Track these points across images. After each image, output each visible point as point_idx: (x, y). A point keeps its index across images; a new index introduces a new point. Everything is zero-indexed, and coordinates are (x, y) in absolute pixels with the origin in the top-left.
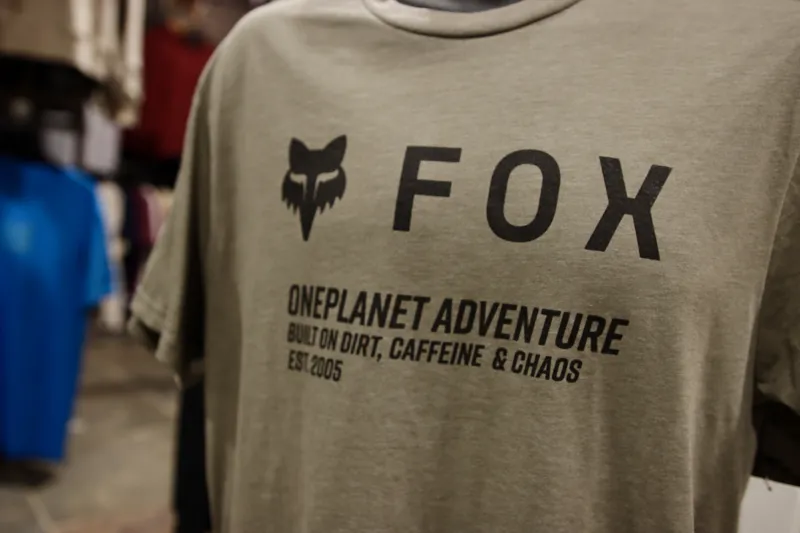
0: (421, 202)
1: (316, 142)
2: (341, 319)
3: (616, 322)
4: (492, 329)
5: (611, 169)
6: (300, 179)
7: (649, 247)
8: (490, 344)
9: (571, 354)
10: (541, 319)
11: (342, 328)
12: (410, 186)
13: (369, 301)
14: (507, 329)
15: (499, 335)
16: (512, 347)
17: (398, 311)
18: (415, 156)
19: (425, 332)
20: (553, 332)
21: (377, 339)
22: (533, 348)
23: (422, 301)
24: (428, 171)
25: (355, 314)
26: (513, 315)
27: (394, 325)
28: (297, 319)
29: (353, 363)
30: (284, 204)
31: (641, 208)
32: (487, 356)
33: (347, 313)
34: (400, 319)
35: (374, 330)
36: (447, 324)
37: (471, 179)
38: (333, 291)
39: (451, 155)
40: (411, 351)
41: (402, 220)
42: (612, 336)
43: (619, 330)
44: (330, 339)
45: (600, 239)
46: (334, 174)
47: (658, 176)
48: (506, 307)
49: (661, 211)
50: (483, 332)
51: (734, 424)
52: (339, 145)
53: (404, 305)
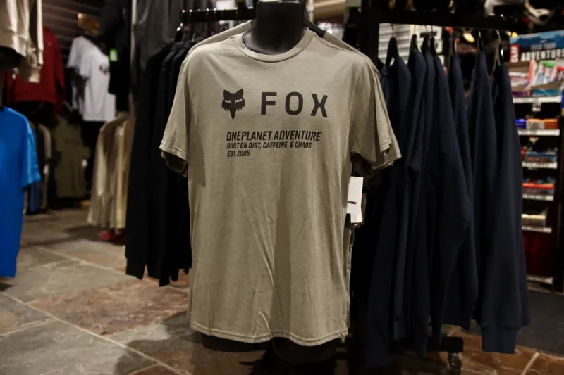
0: (268, 107)
1: (233, 91)
2: (248, 139)
3: (319, 133)
4: (289, 137)
5: (314, 96)
6: (229, 102)
7: (325, 115)
8: (289, 141)
9: (309, 141)
10: (301, 133)
11: (249, 142)
12: (265, 103)
13: (256, 134)
14: (293, 137)
15: (291, 138)
16: (294, 141)
17: (264, 135)
18: (264, 95)
19: (272, 140)
20: (305, 136)
21: (259, 143)
22: (300, 140)
23: (270, 132)
24: (269, 98)
25: (252, 137)
26: (294, 133)
27: (264, 139)
28: (230, 142)
29: (253, 151)
30: (223, 109)
31: (322, 105)
32: (288, 144)
33: (250, 137)
34: (265, 138)
35: (259, 141)
36: (277, 137)
37: (280, 100)
38: (243, 132)
39: (274, 94)
40: (268, 146)
41: (263, 112)
42: (318, 136)
43: (319, 135)
44: (246, 145)
45: (314, 113)
46: (241, 100)
47: (325, 98)
48: (292, 132)
49: (326, 106)
50: (287, 138)
51: (345, 160)
52: (241, 92)
53: (266, 134)
